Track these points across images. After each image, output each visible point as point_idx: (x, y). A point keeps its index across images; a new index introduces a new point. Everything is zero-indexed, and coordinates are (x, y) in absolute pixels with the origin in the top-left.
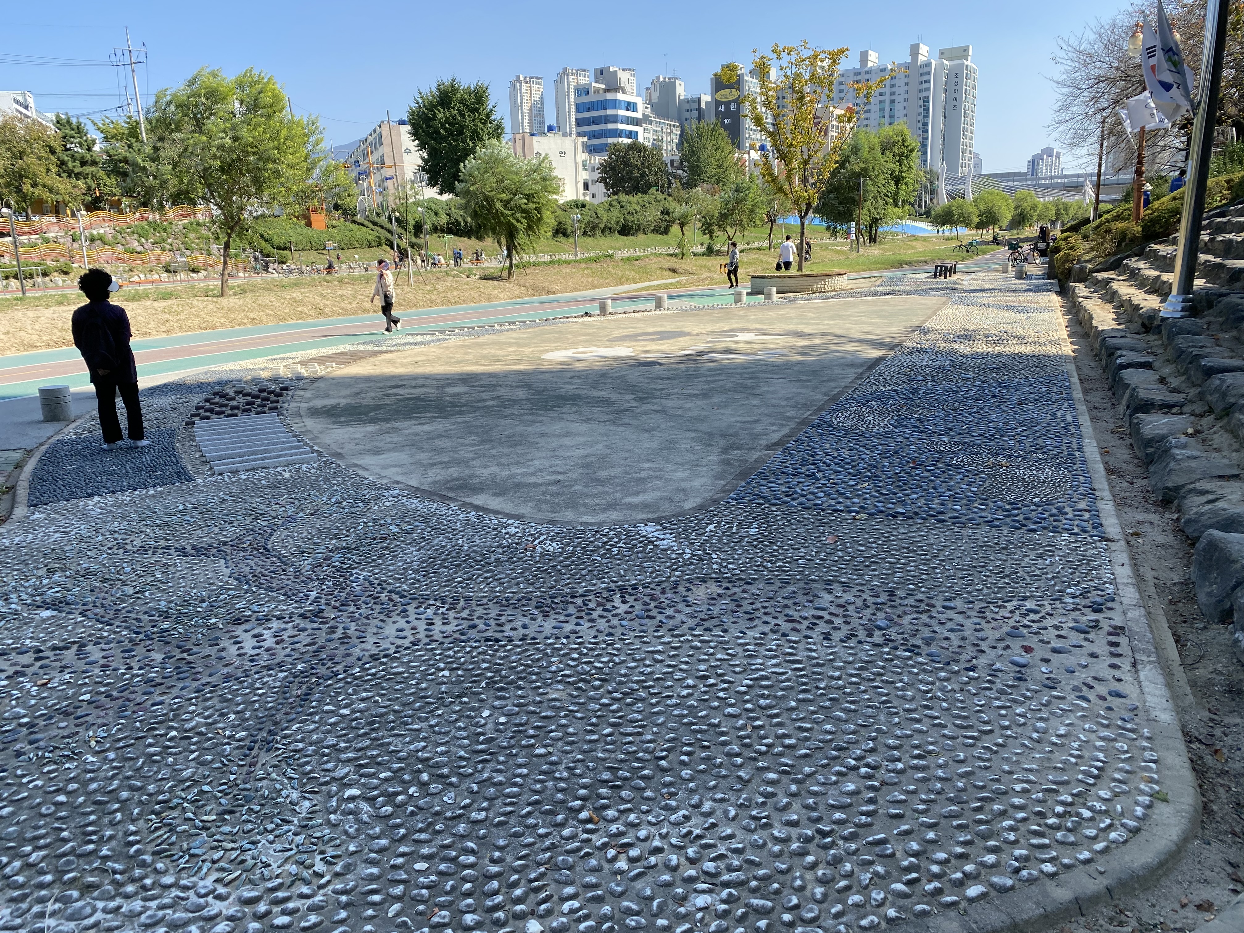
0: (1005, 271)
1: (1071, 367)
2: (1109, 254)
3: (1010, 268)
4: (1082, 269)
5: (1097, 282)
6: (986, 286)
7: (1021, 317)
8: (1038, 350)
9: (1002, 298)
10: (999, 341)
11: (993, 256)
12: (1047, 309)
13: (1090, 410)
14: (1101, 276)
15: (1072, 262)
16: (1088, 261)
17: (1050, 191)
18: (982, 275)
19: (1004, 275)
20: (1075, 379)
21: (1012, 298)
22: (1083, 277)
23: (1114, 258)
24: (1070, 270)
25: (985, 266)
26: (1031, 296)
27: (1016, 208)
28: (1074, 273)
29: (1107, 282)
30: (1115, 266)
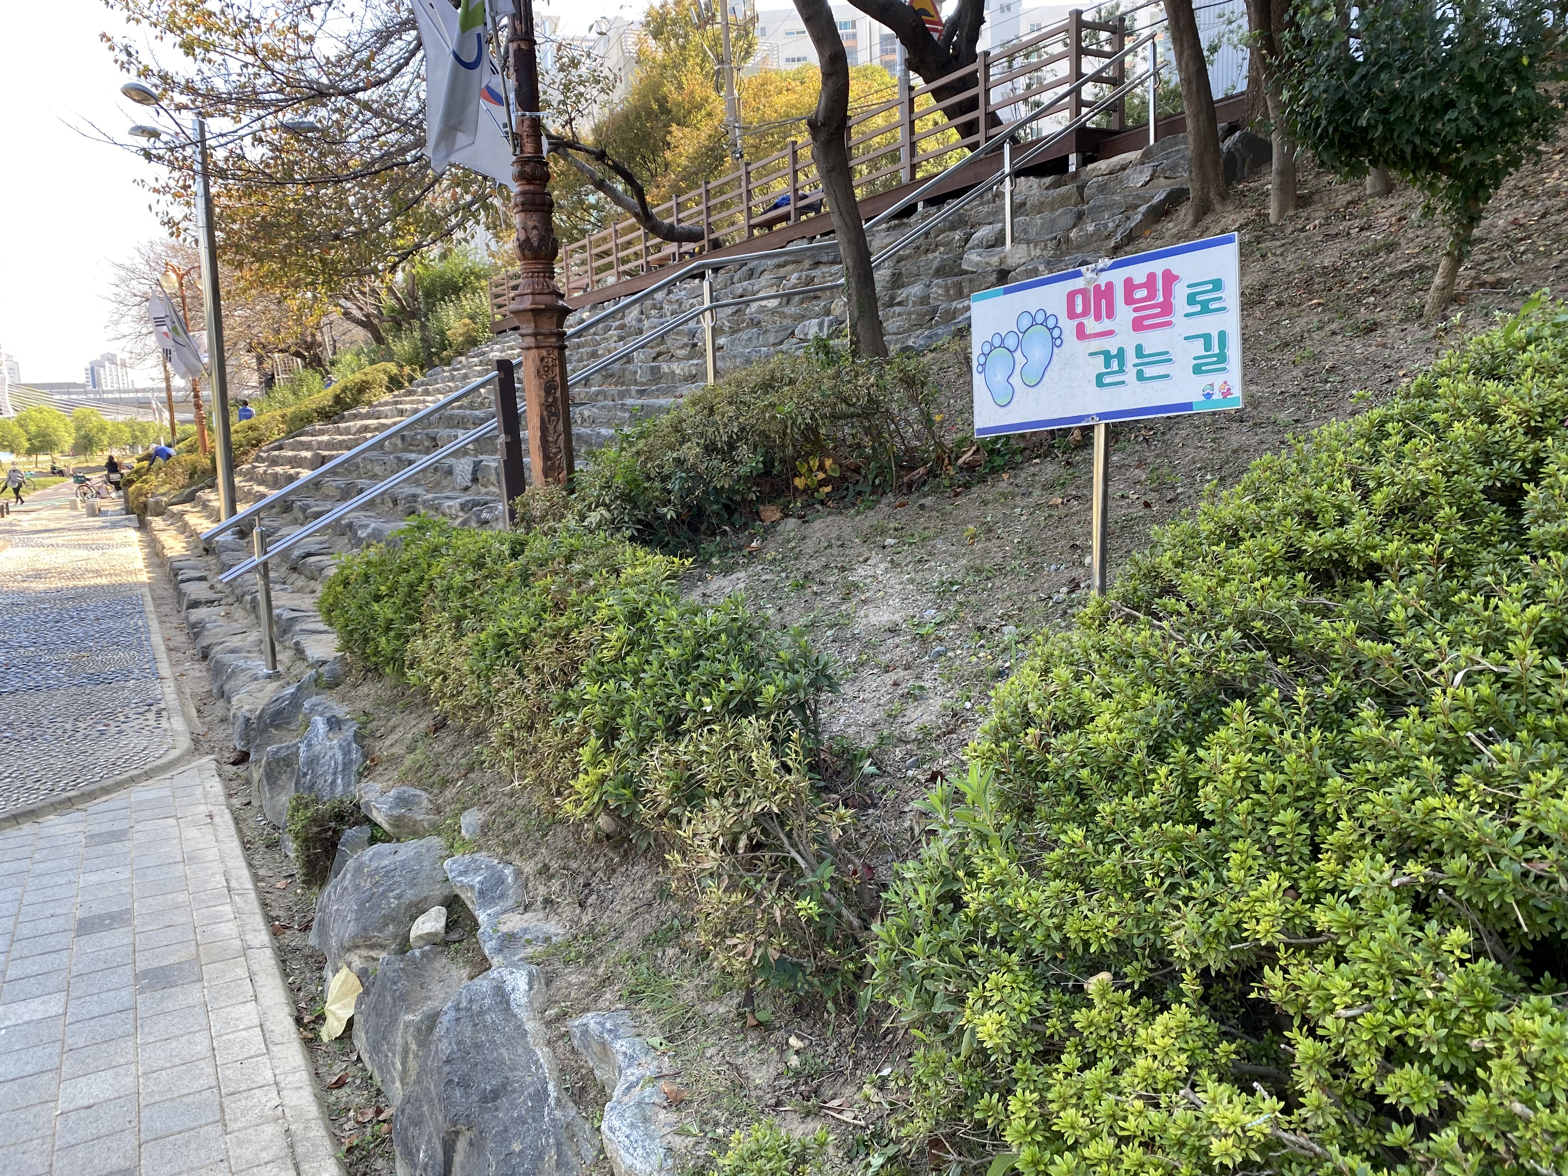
0: (74, 507)
1: (146, 591)
2: (183, 487)
3: (79, 505)
4: (157, 503)
5: (173, 515)
6: (52, 526)
7: (96, 554)
8: (115, 580)
9: (73, 536)
10: (73, 576)
11: (57, 490)
12: (124, 545)
13: (159, 617)
14: (176, 508)
15: (146, 495)
16: (163, 494)
17: (120, 407)
18: (45, 514)
19: (74, 513)
20: (149, 598)
21: (84, 536)
22: (160, 512)
23: (188, 491)
24: (145, 505)
25: (48, 503)
26: (107, 533)
27: (78, 429)
28: (149, 507)
29: (182, 514)
30: (190, 498)
